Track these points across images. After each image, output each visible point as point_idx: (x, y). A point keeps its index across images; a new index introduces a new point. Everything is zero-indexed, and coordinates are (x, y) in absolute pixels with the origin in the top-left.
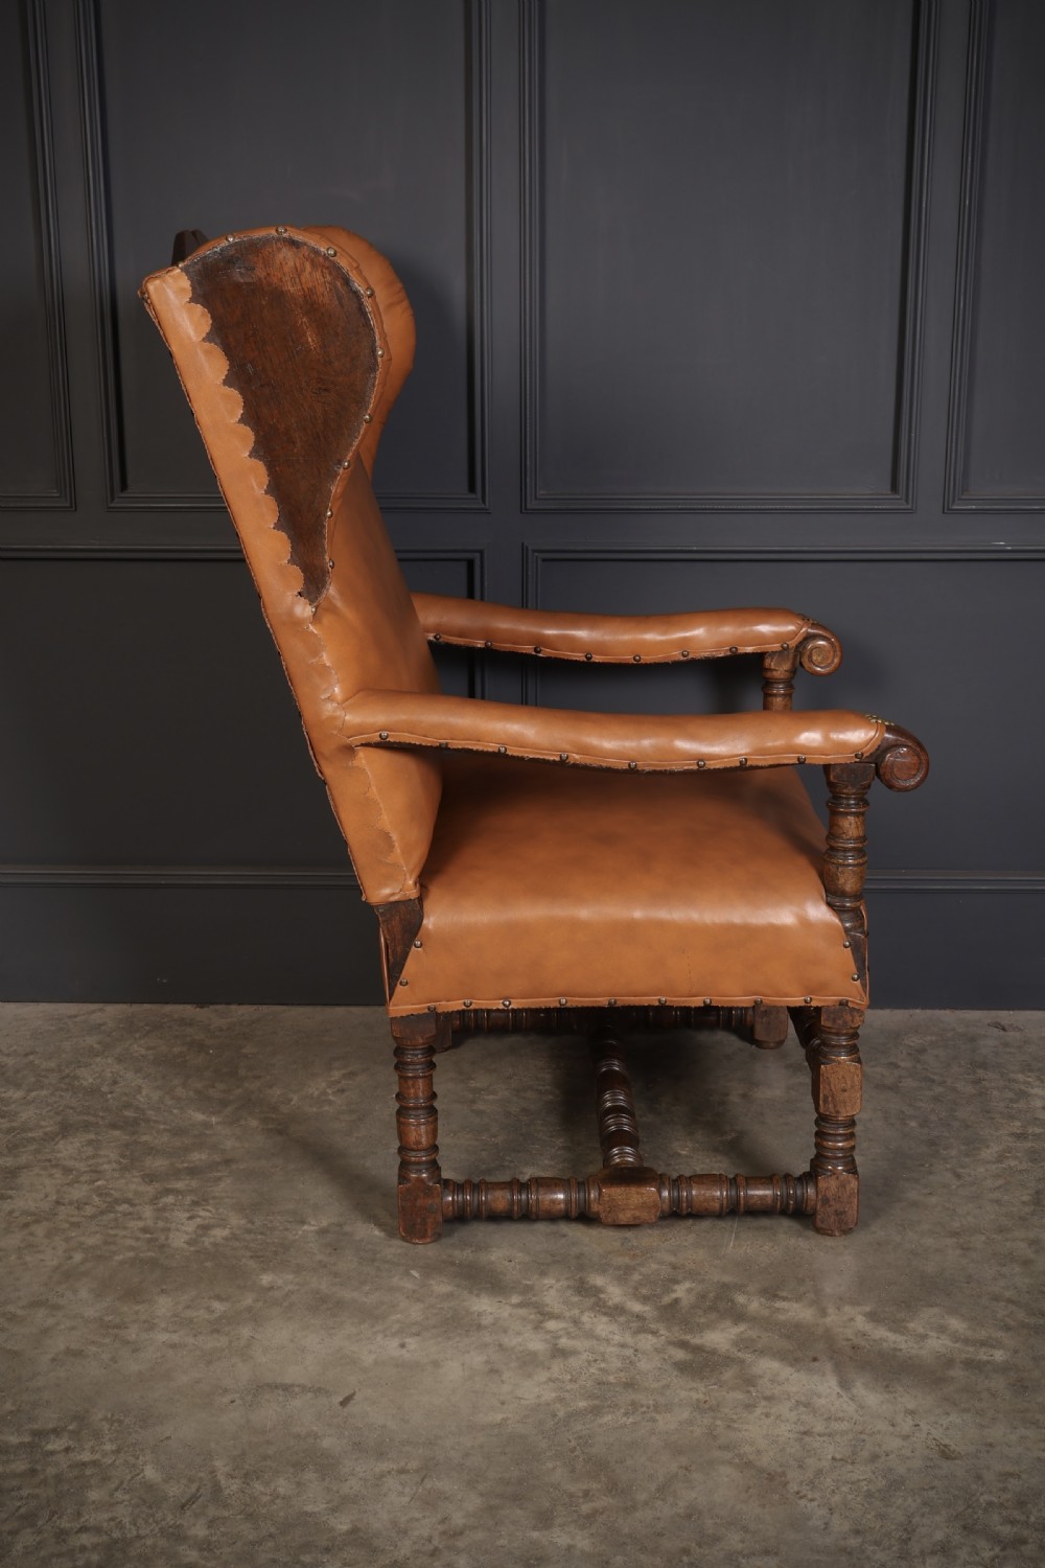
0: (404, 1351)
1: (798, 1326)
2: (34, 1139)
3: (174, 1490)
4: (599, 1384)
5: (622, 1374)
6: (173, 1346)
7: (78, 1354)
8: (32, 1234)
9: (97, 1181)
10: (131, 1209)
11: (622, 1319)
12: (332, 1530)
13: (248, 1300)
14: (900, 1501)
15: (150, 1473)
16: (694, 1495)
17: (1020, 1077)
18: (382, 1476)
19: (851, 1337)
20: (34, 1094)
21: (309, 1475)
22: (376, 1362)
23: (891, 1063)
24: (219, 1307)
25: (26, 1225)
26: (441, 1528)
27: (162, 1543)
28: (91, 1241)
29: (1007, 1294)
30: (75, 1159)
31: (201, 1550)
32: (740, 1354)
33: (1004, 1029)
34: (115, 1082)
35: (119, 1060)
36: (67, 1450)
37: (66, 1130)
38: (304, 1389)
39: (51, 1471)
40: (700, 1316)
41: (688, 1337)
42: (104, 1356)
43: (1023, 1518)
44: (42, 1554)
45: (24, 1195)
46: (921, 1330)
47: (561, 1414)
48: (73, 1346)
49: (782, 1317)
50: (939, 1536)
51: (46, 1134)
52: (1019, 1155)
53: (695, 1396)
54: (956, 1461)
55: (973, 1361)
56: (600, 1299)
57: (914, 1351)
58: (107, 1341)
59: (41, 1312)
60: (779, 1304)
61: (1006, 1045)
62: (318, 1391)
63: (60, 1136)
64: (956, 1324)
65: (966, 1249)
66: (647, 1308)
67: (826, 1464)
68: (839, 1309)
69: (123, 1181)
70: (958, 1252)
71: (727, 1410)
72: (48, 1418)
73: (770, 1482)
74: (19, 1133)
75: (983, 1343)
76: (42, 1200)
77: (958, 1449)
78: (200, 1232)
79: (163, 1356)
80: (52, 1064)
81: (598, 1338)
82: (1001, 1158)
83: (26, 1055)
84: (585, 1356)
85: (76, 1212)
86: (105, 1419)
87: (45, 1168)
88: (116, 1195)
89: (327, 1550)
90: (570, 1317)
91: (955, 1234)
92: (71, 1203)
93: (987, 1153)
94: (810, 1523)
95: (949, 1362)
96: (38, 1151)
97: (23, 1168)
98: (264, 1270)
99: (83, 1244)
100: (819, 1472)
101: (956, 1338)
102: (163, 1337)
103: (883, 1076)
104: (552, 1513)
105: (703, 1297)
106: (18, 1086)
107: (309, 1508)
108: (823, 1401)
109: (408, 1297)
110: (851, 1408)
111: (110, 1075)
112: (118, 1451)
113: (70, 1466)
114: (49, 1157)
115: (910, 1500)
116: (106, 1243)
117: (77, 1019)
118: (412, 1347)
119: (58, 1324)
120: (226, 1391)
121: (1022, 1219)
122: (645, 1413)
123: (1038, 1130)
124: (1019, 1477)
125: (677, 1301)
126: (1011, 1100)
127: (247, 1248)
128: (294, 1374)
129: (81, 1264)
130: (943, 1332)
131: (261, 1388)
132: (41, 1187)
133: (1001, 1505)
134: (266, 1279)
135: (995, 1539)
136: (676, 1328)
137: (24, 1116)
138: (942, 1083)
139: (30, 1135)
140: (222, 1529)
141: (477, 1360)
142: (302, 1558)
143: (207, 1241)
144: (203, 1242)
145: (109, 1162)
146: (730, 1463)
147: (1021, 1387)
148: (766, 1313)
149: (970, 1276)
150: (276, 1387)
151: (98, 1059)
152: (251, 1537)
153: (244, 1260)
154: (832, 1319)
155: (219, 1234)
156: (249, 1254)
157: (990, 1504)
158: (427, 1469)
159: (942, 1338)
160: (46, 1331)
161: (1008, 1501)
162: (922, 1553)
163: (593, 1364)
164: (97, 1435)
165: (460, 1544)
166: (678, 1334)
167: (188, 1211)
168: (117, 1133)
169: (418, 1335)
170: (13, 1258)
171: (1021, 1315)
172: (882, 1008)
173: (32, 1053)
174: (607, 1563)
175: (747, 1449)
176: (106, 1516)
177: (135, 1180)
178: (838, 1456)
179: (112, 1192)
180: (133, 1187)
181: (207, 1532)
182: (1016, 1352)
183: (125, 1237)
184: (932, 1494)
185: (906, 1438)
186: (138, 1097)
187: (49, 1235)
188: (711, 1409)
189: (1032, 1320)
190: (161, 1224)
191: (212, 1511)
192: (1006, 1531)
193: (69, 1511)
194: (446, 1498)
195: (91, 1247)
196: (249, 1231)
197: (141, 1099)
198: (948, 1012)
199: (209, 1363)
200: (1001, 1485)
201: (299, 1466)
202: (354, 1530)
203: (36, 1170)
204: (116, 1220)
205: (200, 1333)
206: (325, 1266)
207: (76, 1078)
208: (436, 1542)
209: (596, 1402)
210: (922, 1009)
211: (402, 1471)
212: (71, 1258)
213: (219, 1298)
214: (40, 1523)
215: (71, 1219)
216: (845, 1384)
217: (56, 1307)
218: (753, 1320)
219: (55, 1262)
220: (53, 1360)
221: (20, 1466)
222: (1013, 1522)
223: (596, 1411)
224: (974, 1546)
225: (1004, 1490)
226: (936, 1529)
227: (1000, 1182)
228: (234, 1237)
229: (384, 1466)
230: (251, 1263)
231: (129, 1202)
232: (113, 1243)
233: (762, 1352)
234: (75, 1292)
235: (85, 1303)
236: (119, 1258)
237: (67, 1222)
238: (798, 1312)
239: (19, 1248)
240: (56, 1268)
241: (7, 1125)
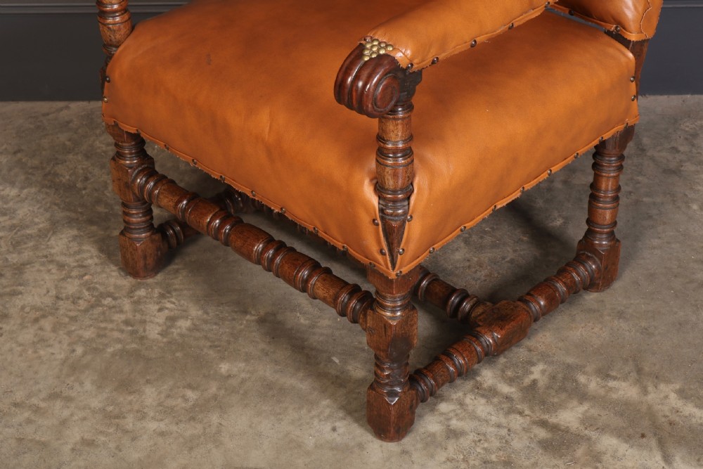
0: (335, 435)
1: (627, 403)
2: (32, 236)
4: (485, 463)
5: (501, 453)
6: (162, 434)
7: (90, 443)
8: (41, 329)
9: (85, 274)
10: (114, 302)
11: (495, 400)
19: (668, 414)
20: (25, 191)
22: (316, 446)
23: (673, 148)
24: (191, 394)
25: (36, 320)
28: (88, 334)
30: (65, 254)
32: (587, 432)
34: (86, 179)
35: (87, 156)
37: (54, 227)
40: (553, 397)
41: (546, 417)
42: (111, 445)
45: (31, 292)
48: (87, 436)
49: (614, 396)
51: (40, 230)
56: (477, 381)
58: (111, 430)
59: (58, 404)
60: (612, 384)
63: (51, 232)
66: (513, 390)
68: (656, 387)
69: (104, 275)
74: (19, 230)
76: (45, 295)
78: (168, 323)
79: (155, 445)
80: (36, 162)
81: (479, 419)
83: (15, 153)
84: (472, 436)
85: (72, 307)
87: (43, 264)
88: (101, 289)
90: (456, 399)
92: (67, 298)
96: (36, 248)
97: (27, 264)
98: (222, 359)
99: (81, 337)
102: (153, 426)
103: (668, 160)
105: (553, 378)
106: (12, 184)
109: (333, 383)
111: (81, 171)
114: (45, 253)
116: (99, 336)
117: (51, 116)
118: (341, 431)
119: (72, 415)
125: (535, 382)
127: (206, 338)
129: (83, 356)
132: (42, 283)
134: (224, 368)
136: (537, 408)
137: (20, 214)
139: (28, 232)
143: (175, 332)
144: (173, 333)
145: (91, 257)
148: (602, 392)
151: (71, 156)
153: (205, 350)
154: (652, 397)
155: (184, 324)
156: (209, 344)
160: (64, 423)
163: (478, 444)
166: (539, 414)
167: (157, 304)
168: (94, 228)
170: (30, 352)
172: (661, 95)
173: (19, 151)
177: (114, 274)
179: (97, 286)
180: (112, 280)
183: (112, 330)
186: (105, 192)
187: (54, 330)
190: (138, 316)
195: (88, 340)
196: (206, 322)
197: (108, 194)
199: (191, 449)
203: (37, 266)
204: (104, 313)
205: (181, 421)
206: (267, 354)
207: (56, 175)
210: (692, 94)
212: (74, 351)
213: (190, 387)
215: (69, 313)
216: (666, 458)
217: (69, 399)
218: (593, 399)
219: (62, 356)
220: (73, 450)
228: (195, 328)
230: (211, 352)
231: (110, 295)
232: (104, 336)
233: (603, 429)
234: (81, 384)
235: (90, 394)
236: (110, 350)
237: (67, 316)
238: (626, 390)
239: (34, 343)
240: (64, 361)
241: (9, 223)
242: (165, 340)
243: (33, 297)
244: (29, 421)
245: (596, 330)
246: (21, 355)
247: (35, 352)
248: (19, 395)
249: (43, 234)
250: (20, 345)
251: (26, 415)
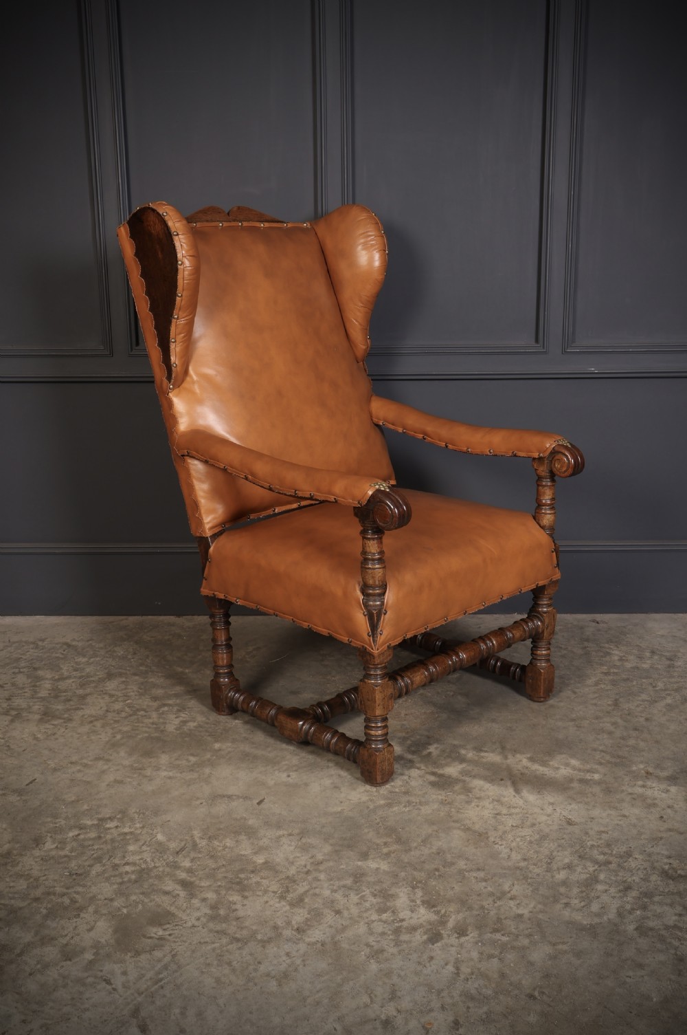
0: (289, 778)
1: (492, 764)
2: (94, 681)
3: (173, 845)
4: (391, 793)
6: (170, 778)
7: (121, 782)
8: (94, 726)
9: (128, 700)
10: (146, 714)
11: (402, 762)
12: (254, 862)
13: (208, 756)
14: (547, 845)
15: (160, 837)
16: (440, 843)
17: (607, 645)
18: (280, 837)
19: (520, 769)
20: (92, 660)
21: (243, 837)
22: (275, 784)
24: (193, 759)
25: (91, 722)
26: (311, 861)
27: (168, 870)
28: (125, 729)
29: (601, 748)
30: (115, 690)
31: (187, 872)
32: (463, 778)
33: (598, 623)
35: (137, 643)
36: (117, 827)
37: (110, 676)
38: (238, 797)
39: (109, 837)
40: (442, 760)
41: (437, 770)
42: (134, 783)
43: (610, 852)
44: (106, 875)
45: (89, 708)
46: (556, 766)
47: (371, 807)
48: (118, 778)
49: (484, 760)
50: (567, 861)
51: (100, 678)
52: (606, 682)
53: (440, 797)
54: (575, 826)
55: (583, 779)
57: (553, 775)
58: (135, 776)
59: (101, 763)
60: (482, 754)
61: (599, 630)
62: (246, 798)
63: (107, 680)
64: (574, 762)
65: (579, 727)
66: (415, 757)
67: (508, 828)
68: (513, 756)
69: (141, 700)
70: (575, 728)
71: (457, 804)
72: (106, 813)
73: (480, 837)
74: (85, 678)
75: (588, 771)
76: (99, 710)
77: (576, 821)
78: (181, 724)
79: (164, 783)
80: (101, 645)
82: (597, 684)
85: (117, 715)
86: (136, 812)
87: (100, 695)
88: (138, 707)
89: (253, 872)
91: (573, 720)
92: (114, 711)
93: (589, 682)
94: (501, 856)
95: (571, 780)
96: (96, 687)
97: (89, 695)
98: (216, 741)
99: (120, 730)
100: (505, 832)
101: (574, 768)
102: (165, 774)
104: (368, 853)
105: (443, 751)
106: (84, 656)
107: (243, 853)
108: (506, 799)
109: (290, 753)
110: (521, 802)
111: (132, 650)
112: (143, 827)
113: (119, 835)
114: (102, 689)
115: (552, 844)
116: (133, 730)
117: (114, 624)
118: (293, 777)
119: (109, 768)
120: (198, 799)
121: (608, 712)
122: (414, 806)
123: (615, 671)
124: (607, 833)
125: (430, 753)
126: (602, 656)
127: (207, 731)
128: (232, 790)
129: (121, 740)
130: (568, 766)
131: (215, 797)
132: (98, 704)
133: (599, 846)
134: (217, 746)
135: (596, 862)
136: (430, 766)
137: (88, 670)
138: (565, 649)
139: (92, 679)
140: (198, 863)
141: (327, 782)
142: (240, 876)
143: (185, 728)
145: (133, 692)
146: (459, 828)
147: (608, 791)
148: (476, 758)
149: (581, 740)
150: (224, 796)
151: (125, 643)
152: (213, 866)
153: (205, 737)
154: (510, 761)
155: (192, 725)
156: (207, 734)
157: (593, 846)
158: (302, 834)
159: (567, 768)
160: (103, 772)
161: (602, 844)
162: (558, 869)
164: (132, 820)
165: (321, 868)
166: (431, 769)
167: (175, 714)
168: (137, 678)
169: (296, 771)
170: (85, 737)
171: (608, 757)
173: (90, 640)
174: (397, 876)
175: (468, 822)
176: (138, 858)
177: (147, 700)
178: (514, 825)
179: (135, 705)
180: (146, 703)
181: (190, 864)
182: (605, 775)
183: (143, 727)
184: (563, 841)
185: (549, 816)
187: (103, 726)
188: (448, 803)
189: (613, 760)
190: (161, 720)
191: (193, 855)
192: (601, 858)
193: (119, 855)
194: (313, 847)
195: (125, 732)
196: (207, 723)
198: (569, 615)
199: (189, 785)
200: (599, 837)
201: (237, 833)
202: (266, 863)
203: (95, 696)
204: (138, 719)
205: (183, 772)
206: (247, 739)
207: (114, 651)
208: (308, 867)
209: (390, 801)
211: (290, 835)
212: (115, 737)
213: (193, 755)
214: (104, 861)
215: (114, 719)
216: (517, 791)
217: (108, 760)
218: (469, 761)
219: (107, 739)
220: (108, 785)
221: (93, 835)
222: (604, 854)
223: (389, 805)
224: (584, 865)
225: (600, 839)
226: (565, 857)
227: (596, 695)
228: (199, 726)
229: (281, 833)
230: (209, 738)
231: (144, 710)
232: (137, 730)
233: (474, 777)
234: (118, 753)
235: (123, 757)
236: (139, 737)
237: (112, 720)
238: (493, 757)
239: (88, 733)
240: (107, 742)
241: (79, 675)
242: (178, 732)
243: (89, 711)
244: (79, 771)
245: (476, 727)
246: (78, 739)
247: (88, 737)
248: (74, 759)
249: (101, 680)
250: (79, 734)
251: (78, 768)
